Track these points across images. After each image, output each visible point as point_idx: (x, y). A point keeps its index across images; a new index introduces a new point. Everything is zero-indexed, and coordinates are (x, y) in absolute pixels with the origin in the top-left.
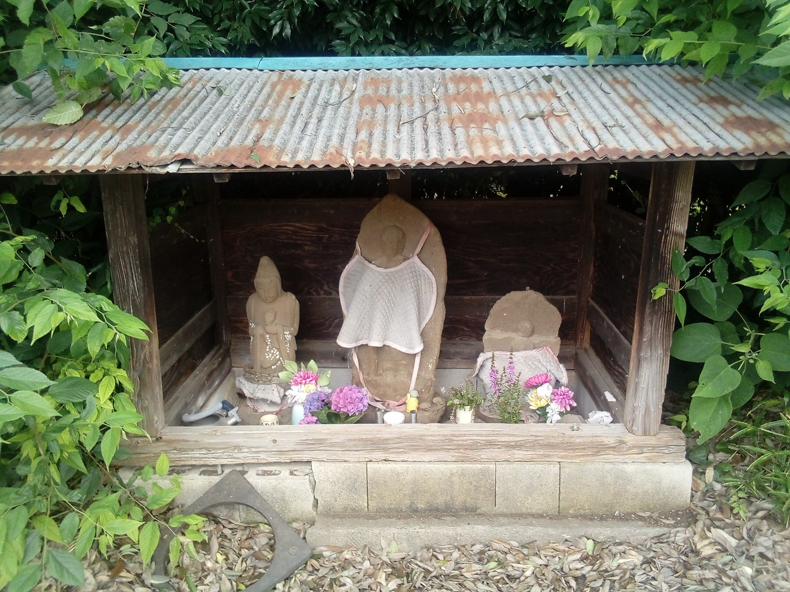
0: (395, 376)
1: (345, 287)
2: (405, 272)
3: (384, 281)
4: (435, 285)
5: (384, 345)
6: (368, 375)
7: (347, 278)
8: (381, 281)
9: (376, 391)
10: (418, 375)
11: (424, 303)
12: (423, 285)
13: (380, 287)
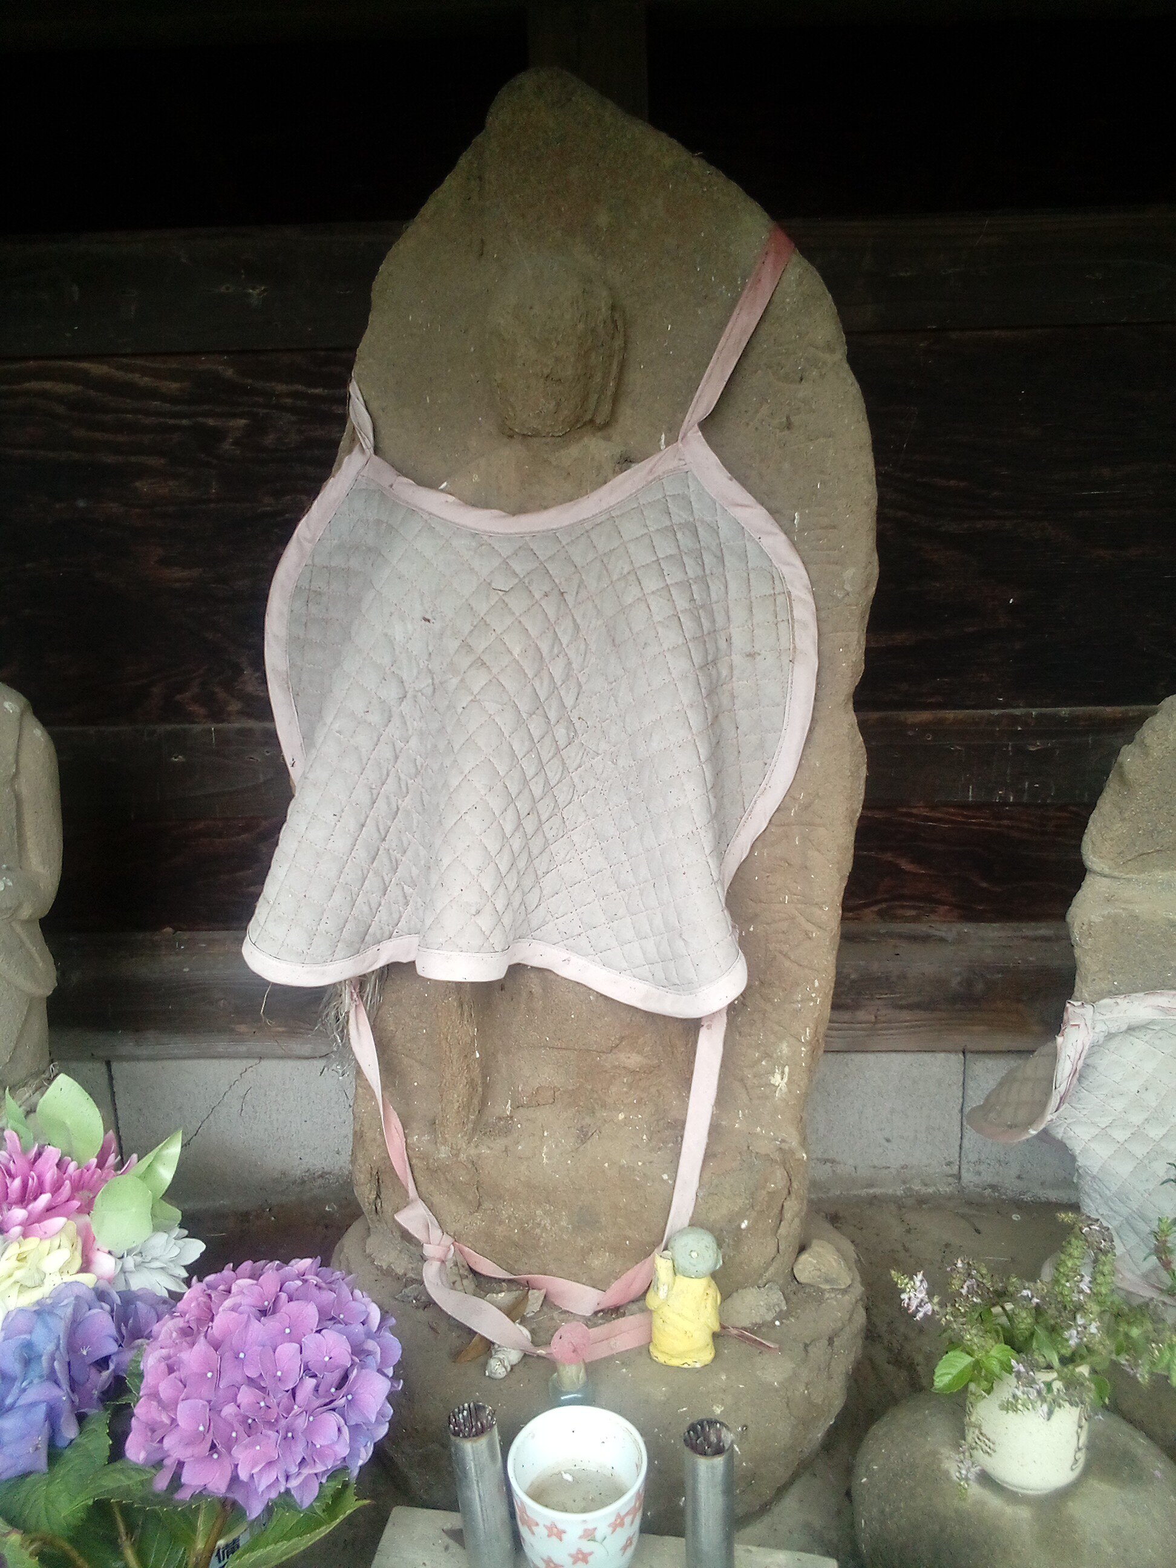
0: (584, 1136)
1: (296, 644)
2: (630, 529)
3: (500, 583)
4: (805, 611)
5: (516, 970)
6: (433, 1125)
7: (305, 594)
8: (488, 585)
9: (478, 1222)
10: (715, 1130)
11: (743, 716)
12: (738, 614)
13: (483, 624)
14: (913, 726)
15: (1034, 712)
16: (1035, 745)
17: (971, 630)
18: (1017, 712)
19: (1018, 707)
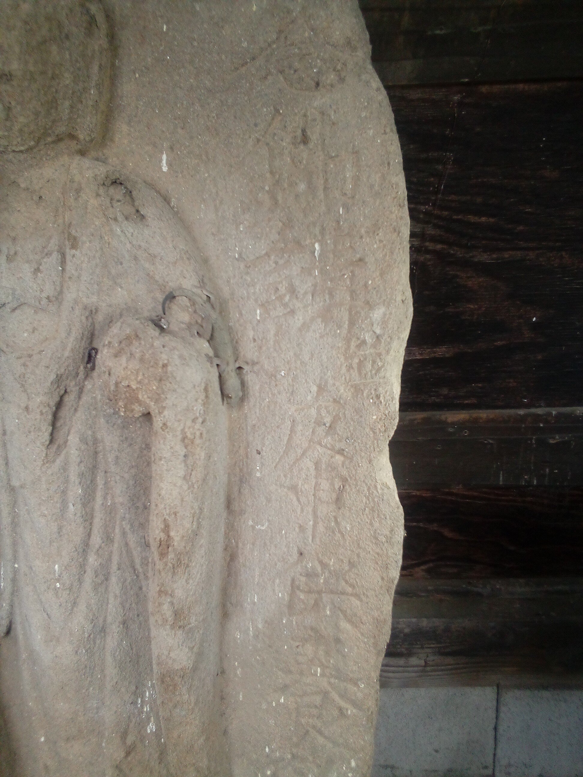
14: (453, 424)
15: (554, 412)
16: (554, 438)
17: (499, 343)
18: (539, 411)
19: (540, 406)
